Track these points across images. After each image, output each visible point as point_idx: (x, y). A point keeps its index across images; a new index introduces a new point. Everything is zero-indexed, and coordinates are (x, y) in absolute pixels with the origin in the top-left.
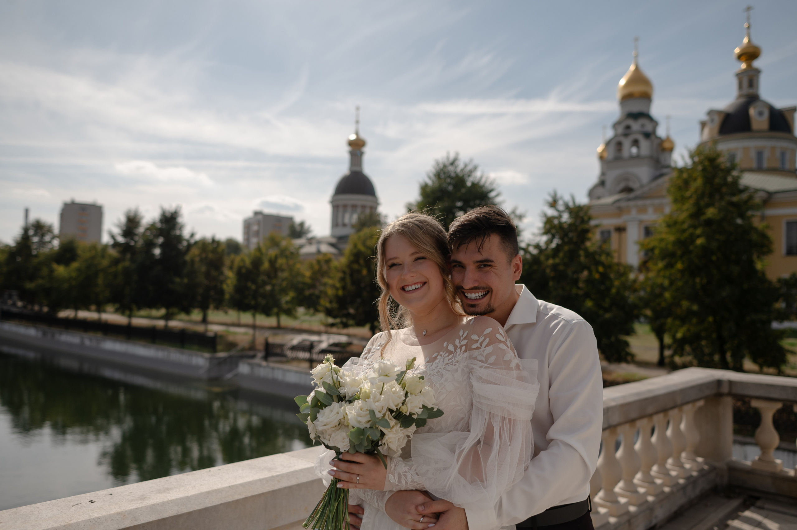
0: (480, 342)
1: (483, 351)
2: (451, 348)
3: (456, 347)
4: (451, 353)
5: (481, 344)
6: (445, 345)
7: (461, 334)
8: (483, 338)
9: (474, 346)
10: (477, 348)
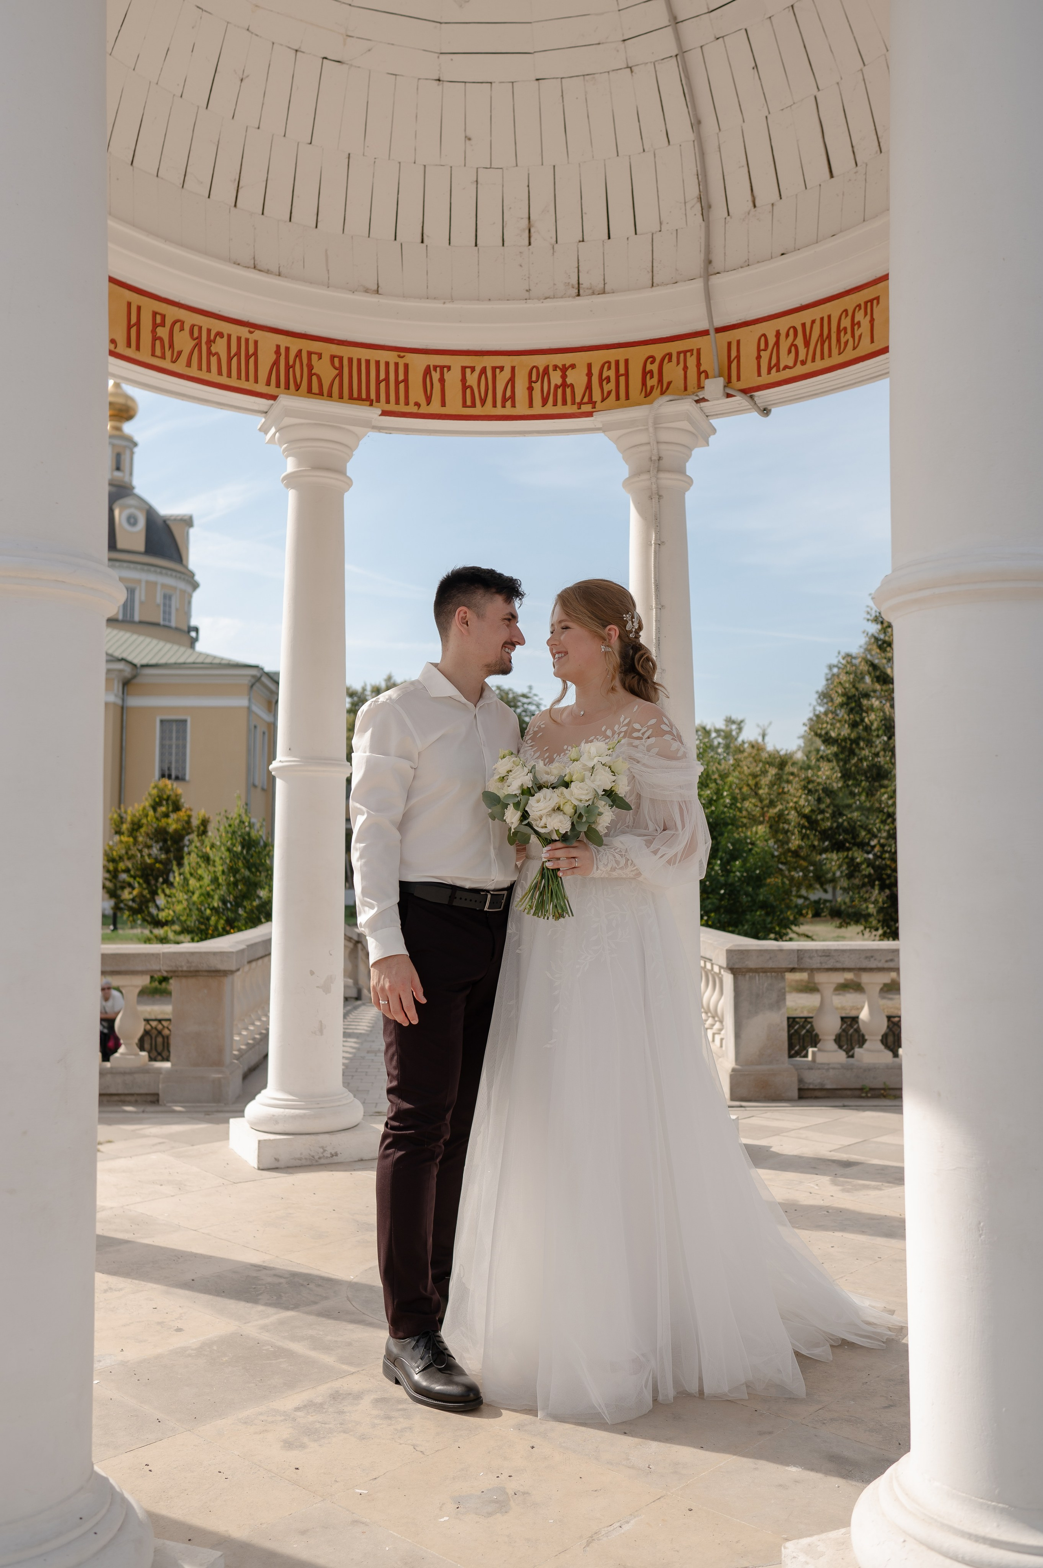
0: (641, 732)
1: (645, 742)
2: (609, 733)
3: (614, 733)
4: (608, 737)
5: (643, 734)
6: (603, 729)
7: (622, 720)
8: (646, 729)
9: (635, 735)
10: (640, 738)
